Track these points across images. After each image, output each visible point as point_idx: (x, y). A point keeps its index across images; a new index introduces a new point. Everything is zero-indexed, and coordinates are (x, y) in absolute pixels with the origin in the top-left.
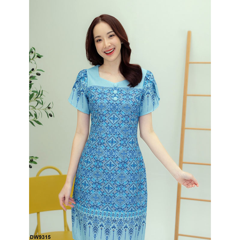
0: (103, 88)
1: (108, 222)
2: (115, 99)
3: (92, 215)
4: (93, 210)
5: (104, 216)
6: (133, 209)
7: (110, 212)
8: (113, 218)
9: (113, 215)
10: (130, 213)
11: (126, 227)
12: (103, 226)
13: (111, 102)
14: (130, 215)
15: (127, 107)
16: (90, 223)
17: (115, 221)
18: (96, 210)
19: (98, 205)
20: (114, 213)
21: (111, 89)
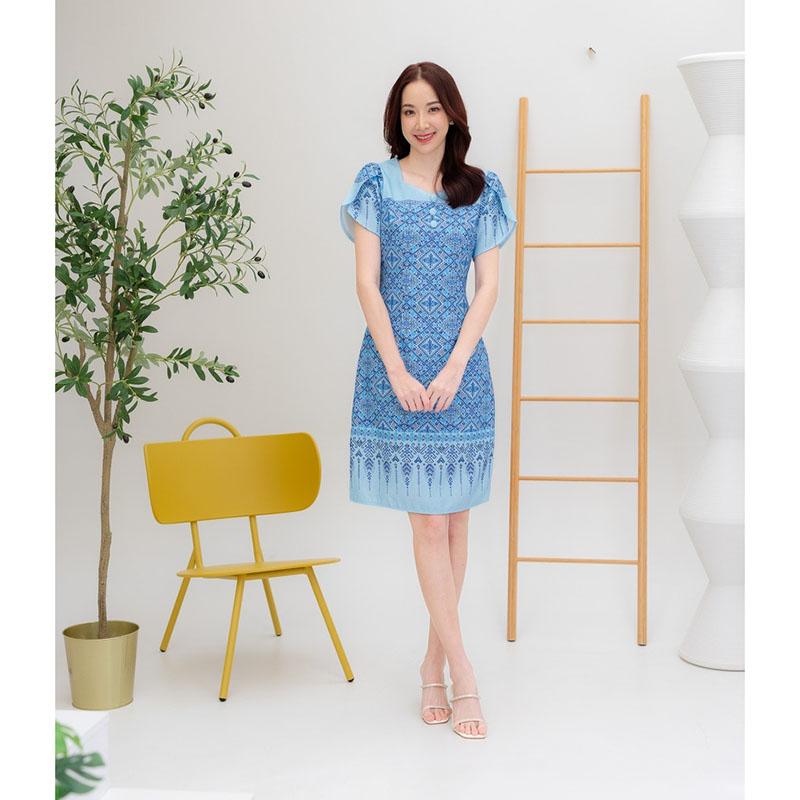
0: (410, 203)
1: (430, 452)
2: (434, 224)
3: (398, 442)
4: (401, 433)
5: (422, 443)
6: (474, 427)
7: (432, 434)
8: (439, 443)
9: (439, 438)
10: (469, 433)
11: (462, 460)
12: (421, 461)
13: (426, 229)
14: (468, 438)
15: (454, 239)
16: (395, 459)
17: (442, 449)
18: (407, 433)
19: (410, 423)
20: (440, 434)
21: (425, 206)
